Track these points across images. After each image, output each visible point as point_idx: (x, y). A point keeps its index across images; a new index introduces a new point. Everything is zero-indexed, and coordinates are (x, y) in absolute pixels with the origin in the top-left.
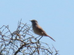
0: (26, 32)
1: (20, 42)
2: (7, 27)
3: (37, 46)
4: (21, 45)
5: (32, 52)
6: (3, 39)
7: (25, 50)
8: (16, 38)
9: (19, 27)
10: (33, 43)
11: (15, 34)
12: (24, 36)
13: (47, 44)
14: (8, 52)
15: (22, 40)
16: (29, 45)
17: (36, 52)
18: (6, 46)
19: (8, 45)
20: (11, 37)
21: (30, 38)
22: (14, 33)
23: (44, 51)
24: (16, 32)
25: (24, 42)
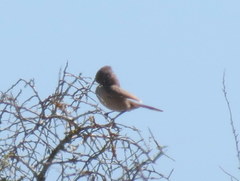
0: (81, 98)
1: (65, 122)
2: (30, 84)
3: (111, 134)
4: (69, 130)
5: (96, 150)
6: (19, 117)
7: (77, 147)
8: (54, 112)
9: (62, 83)
10: (99, 127)
11: (52, 103)
12: (76, 109)
13: (135, 130)
14: (33, 151)
15: (71, 118)
16: (89, 130)
17: (106, 152)
18: (26, 134)
19: (32, 132)
20: (40, 111)
21: (90, 112)
22: (48, 100)
23: (129, 147)
24: (54, 97)
25: (75, 122)
